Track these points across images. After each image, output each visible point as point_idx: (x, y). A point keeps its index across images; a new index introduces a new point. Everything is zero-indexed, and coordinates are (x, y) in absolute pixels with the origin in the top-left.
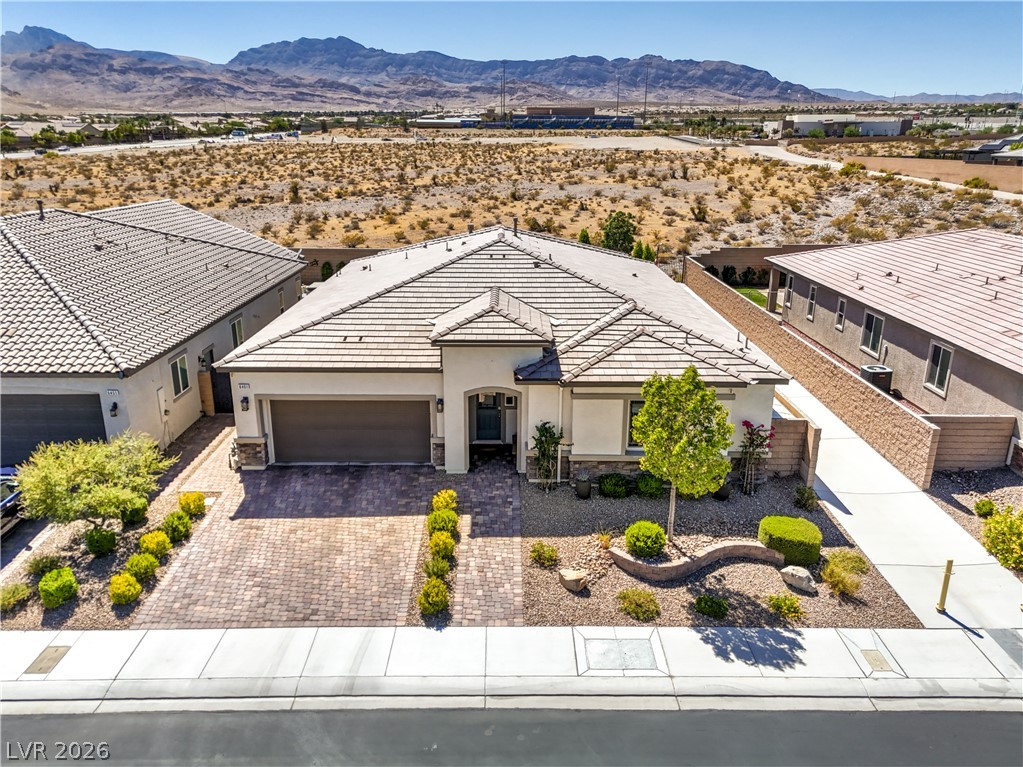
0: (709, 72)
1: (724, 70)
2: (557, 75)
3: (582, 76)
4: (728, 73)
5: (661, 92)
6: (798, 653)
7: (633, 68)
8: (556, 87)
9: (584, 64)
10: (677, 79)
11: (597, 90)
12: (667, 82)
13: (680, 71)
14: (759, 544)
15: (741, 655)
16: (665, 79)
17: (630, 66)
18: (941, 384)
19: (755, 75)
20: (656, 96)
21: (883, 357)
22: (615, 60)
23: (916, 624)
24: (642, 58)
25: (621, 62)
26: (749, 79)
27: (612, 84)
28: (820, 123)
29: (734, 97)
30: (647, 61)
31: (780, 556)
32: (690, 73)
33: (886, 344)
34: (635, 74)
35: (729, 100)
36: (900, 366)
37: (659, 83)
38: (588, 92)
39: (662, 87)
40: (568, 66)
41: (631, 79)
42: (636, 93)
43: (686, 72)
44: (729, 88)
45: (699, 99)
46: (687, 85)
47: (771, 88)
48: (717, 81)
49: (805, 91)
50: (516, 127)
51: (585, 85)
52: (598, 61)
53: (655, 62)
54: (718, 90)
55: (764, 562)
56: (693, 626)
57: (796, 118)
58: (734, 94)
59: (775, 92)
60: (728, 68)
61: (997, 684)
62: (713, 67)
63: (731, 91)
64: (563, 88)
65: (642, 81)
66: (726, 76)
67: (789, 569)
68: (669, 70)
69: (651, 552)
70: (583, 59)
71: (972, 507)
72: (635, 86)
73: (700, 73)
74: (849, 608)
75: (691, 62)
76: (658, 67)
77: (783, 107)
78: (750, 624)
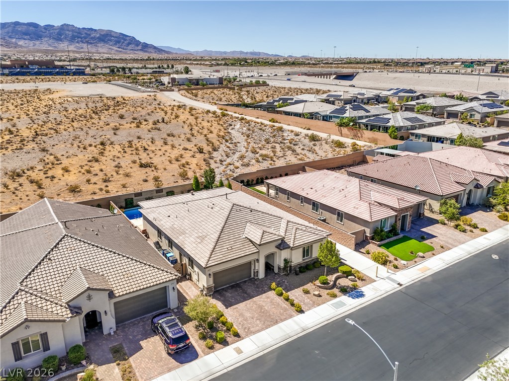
0: (103, 35)
1: (111, 35)
2: (8, 33)
3: (26, 34)
4: (113, 37)
5: (77, 45)
6: (364, 293)
7: (58, 30)
8: (10, 40)
9: (26, 27)
10: (85, 38)
11: (37, 43)
12: (80, 39)
13: (86, 34)
14: (340, 274)
15: (357, 297)
16: (78, 38)
17: (56, 29)
18: (341, 221)
19: (128, 38)
20: (75, 47)
21: (321, 214)
22: (46, 26)
23: (375, 281)
24: (62, 25)
25: (48, 27)
26: (126, 40)
27: (46, 39)
28: (187, 79)
29: (120, 50)
30: (65, 27)
31: (345, 275)
32: (92, 35)
33: (321, 210)
34: (60, 34)
35: (117, 51)
36: (327, 216)
37: (75, 40)
38: (32, 43)
39: (77, 42)
40: (15, 27)
41: (58, 37)
42: (62, 45)
43: (90, 35)
44: (115, 44)
45: (100, 50)
46: (92, 42)
47: (137, 45)
48: (109, 40)
49: (155, 48)
50: (12, 75)
51: (29, 39)
52: (35, 25)
53: (70, 28)
54: (110, 45)
55: (342, 277)
56: (344, 295)
57: (175, 76)
58: (119, 48)
59: (140, 47)
60: (112, 34)
61: (393, 287)
62: (104, 33)
63: (117, 46)
64: (14, 40)
65: (66, 38)
66: (113, 38)
67: (349, 277)
68: (79, 33)
69: (325, 283)
70: (24, 24)
71: (365, 252)
72: (61, 41)
73: (98, 35)
74: (364, 281)
75: (92, 29)
76: (73, 31)
77: (149, 57)
78: (352, 291)
